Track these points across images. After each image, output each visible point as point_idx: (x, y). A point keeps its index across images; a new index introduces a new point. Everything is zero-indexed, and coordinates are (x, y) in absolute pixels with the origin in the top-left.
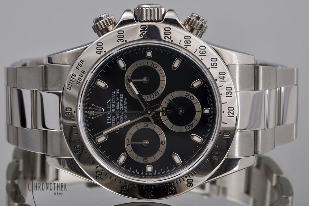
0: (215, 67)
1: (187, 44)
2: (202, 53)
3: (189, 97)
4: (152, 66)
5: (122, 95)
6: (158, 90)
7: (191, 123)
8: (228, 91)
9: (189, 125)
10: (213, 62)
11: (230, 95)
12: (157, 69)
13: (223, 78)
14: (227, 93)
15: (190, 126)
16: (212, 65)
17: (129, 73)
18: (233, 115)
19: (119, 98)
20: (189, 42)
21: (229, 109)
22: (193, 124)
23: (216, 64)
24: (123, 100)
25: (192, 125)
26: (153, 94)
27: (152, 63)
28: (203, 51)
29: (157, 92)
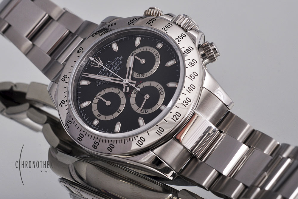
0: (192, 78)
1: (187, 52)
2: (191, 64)
3: (161, 91)
4: (155, 56)
5: (121, 62)
6: (145, 74)
7: (147, 110)
8: (187, 101)
9: (145, 110)
10: (193, 75)
11: (186, 104)
12: (157, 60)
13: (190, 90)
14: (185, 102)
15: (145, 112)
16: (191, 76)
17: (137, 51)
18: (176, 120)
19: (118, 63)
20: (189, 52)
21: (177, 113)
22: (148, 111)
23: (194, 78)
24: (119, 66)
25: (146, 112)
26: (141, 74)
27: (157, 54)
28: (192, 63)
29: (144, 75)
